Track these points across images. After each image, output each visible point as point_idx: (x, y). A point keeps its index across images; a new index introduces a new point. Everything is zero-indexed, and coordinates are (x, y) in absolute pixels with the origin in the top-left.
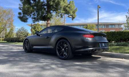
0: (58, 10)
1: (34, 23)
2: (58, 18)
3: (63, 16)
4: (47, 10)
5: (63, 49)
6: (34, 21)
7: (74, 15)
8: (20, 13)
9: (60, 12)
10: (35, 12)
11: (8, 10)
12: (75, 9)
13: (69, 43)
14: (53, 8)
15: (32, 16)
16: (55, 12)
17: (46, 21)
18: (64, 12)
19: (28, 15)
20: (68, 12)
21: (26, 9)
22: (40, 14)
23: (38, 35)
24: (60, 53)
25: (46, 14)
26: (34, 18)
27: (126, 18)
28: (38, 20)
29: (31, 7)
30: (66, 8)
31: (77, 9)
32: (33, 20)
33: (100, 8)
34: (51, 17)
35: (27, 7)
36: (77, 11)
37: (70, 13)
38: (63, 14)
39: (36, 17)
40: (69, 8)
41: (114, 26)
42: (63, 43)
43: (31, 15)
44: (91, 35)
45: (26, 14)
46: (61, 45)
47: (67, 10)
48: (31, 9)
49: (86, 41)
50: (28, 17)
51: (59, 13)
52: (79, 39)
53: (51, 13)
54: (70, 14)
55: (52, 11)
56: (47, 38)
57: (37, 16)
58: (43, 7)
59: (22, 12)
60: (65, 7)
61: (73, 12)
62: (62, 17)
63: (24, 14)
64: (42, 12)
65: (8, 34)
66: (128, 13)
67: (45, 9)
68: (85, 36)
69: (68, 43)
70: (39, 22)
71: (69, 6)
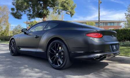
0: (56, 7)
1: (30, 20)
2: (56, 15)
3: (61, 13)
4: (43, 6)
5: (57, 54)
6: (29, 18)
7: (73, 12)
8: (13, 9)
9: (58, 8)
10: (31, 8)
11: (3, 6)
12: (73, 5)
13: (66, 45)
14: (50, 3)
15: (27, 13)
16: (52, 8)
17: (42, 18)
18: (62, 8)
19: (22, 11)
20: (66, 8)
21: (20, 4)
22: (36, 10)
23: (25, 33)
24: (52, 60)
25: (43, 11)
26: (30, 15)
27: (125, 16)
28: (34, 17)
29: (26, 2)
30: (64, 4)
31: (76, 6)
32: (29, 16)
33: (101, 3)
34: (47, 14)
35: (21, 2)
36: (75, 7)
37: (68, 9)
38: (60, 11)
39: (31, 13)
40: (67, 4)
41: (112, 24)
42: (57, 45)
43: (25, 11)
44: (97, 34)
45: (20, 9)
46: (54, 49)
47: (64, 6)
48: (26, 4)
49: (90, 42)
50: (22, 13)
51: (56, 10)
52: (80, 39)
53: (47, 9)
54: (68, 11)
55: (48, 7)
56: (36, 38)
57: (33, 13)
58: (39, 3)
59: (15, 8)
60: (63, 2)
61: (71, 9)
62: (59, 14)
63: (17, 9)
64: (37, 8)
65: (4, 32)
66: (127, 10)
67: (41, 5)
68: (89, 35)
69: (64, 46)
70: (34, 19)
71: (67, 2)
